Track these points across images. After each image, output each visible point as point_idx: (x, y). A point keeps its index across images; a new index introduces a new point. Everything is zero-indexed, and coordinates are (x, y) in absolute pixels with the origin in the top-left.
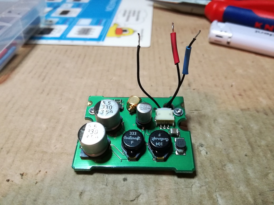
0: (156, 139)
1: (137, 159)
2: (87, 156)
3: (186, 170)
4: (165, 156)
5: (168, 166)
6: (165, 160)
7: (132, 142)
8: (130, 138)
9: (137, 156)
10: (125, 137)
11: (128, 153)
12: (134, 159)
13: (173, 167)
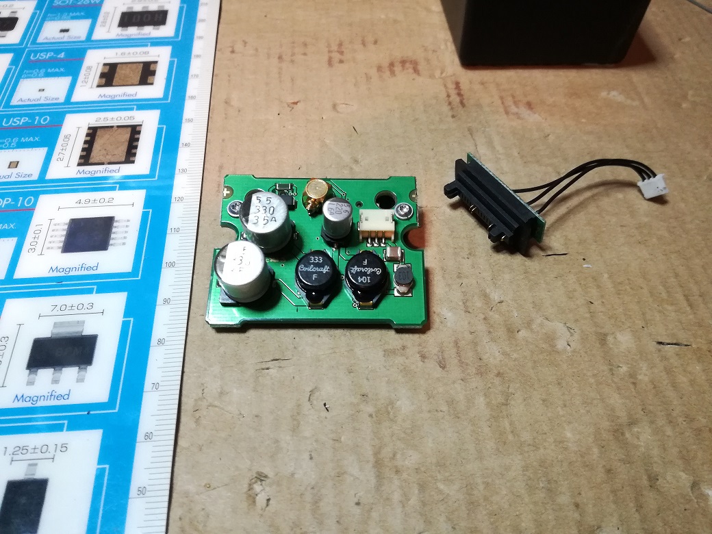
0: (359, 269)
1: (325, 306)
2: (233, 302)
3: (411, 323)
4: (375, 300)
5: (380, 318)
6: (375, 306)
7: (314, 276)
8: (311, 269)
9: (323, 301)
10: (302, 268)
11: (308, 296)
12: (320, 306)
13: (388, 318)
